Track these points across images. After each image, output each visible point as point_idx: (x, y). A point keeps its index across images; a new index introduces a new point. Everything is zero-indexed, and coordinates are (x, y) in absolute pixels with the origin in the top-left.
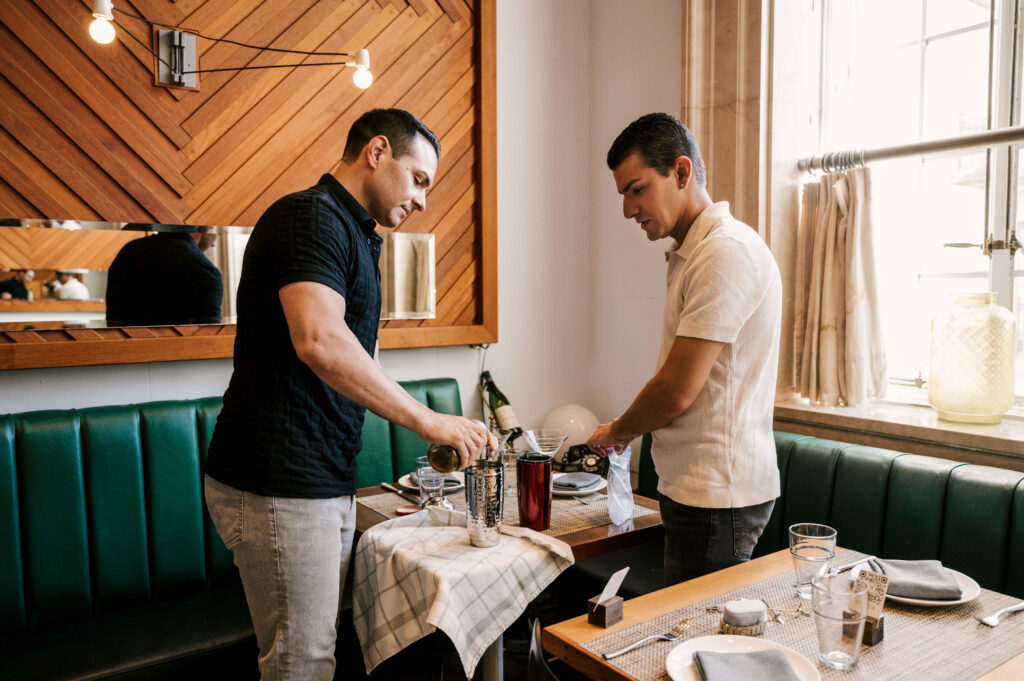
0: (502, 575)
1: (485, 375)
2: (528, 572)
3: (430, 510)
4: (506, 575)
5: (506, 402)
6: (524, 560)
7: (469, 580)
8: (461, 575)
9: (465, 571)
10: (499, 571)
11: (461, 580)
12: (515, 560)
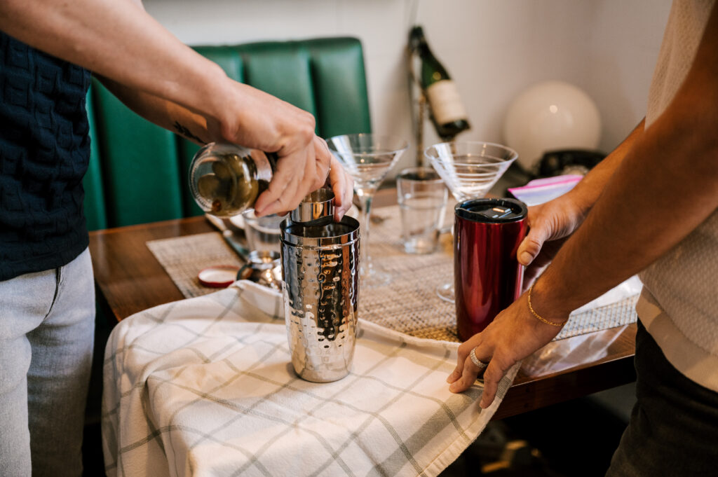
0: (335, 456)
1: (416, 33)
2: (393, 447)
3: (241, 290)
4: (343, 455)
5: (445, 76)
6: (386, 424)
7: (261, 467)
8: (244, 459)
9: (253, 450)
10: (328, 447)
11: (244, 468)
12: (365, 425)
